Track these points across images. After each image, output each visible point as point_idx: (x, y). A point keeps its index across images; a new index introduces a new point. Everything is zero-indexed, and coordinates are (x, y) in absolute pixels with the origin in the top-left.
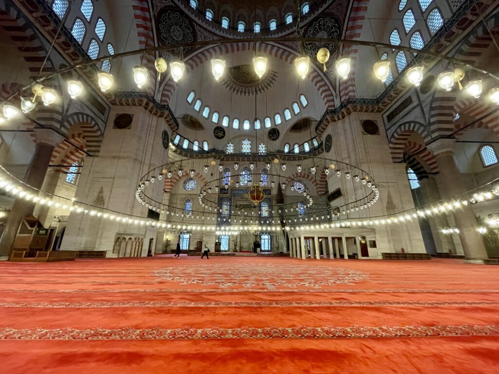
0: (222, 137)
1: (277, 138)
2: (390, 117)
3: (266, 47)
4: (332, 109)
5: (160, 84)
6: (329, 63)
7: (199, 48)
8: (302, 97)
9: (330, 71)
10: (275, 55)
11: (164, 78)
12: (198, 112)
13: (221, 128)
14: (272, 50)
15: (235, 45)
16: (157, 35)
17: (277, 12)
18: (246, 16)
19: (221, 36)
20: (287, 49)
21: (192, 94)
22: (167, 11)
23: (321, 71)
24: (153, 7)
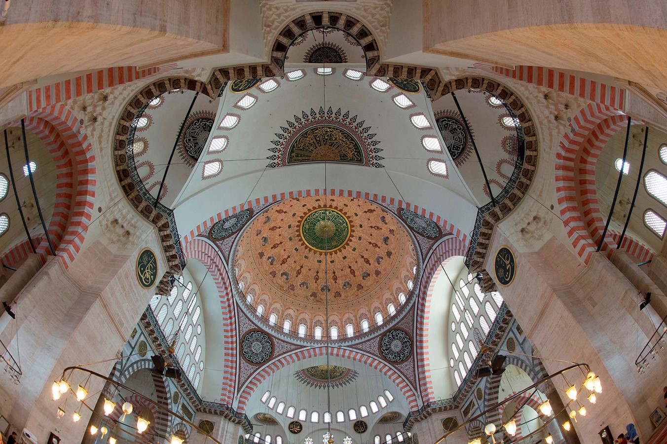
0: (299, 432)
1: (364, 432)
3: (344, 352)
4: (415, 409)
5: (238, 391)
6: (407, 366)
7: (276, 357)
8: (388, 393)
9: (409, 373)
10: (354, 359)
11: (242, 386)
12: (272, 409)
13: (297, 422)
14: (350, 354)
15: (312, 351)
16: (240, 352)
17: (353, 319)
18: (323, 322)
19: (298, 345)
20: (365, 353)
21: (267, 395)
22: (250, 333)
23: (401, 372)
24: (239, 333)
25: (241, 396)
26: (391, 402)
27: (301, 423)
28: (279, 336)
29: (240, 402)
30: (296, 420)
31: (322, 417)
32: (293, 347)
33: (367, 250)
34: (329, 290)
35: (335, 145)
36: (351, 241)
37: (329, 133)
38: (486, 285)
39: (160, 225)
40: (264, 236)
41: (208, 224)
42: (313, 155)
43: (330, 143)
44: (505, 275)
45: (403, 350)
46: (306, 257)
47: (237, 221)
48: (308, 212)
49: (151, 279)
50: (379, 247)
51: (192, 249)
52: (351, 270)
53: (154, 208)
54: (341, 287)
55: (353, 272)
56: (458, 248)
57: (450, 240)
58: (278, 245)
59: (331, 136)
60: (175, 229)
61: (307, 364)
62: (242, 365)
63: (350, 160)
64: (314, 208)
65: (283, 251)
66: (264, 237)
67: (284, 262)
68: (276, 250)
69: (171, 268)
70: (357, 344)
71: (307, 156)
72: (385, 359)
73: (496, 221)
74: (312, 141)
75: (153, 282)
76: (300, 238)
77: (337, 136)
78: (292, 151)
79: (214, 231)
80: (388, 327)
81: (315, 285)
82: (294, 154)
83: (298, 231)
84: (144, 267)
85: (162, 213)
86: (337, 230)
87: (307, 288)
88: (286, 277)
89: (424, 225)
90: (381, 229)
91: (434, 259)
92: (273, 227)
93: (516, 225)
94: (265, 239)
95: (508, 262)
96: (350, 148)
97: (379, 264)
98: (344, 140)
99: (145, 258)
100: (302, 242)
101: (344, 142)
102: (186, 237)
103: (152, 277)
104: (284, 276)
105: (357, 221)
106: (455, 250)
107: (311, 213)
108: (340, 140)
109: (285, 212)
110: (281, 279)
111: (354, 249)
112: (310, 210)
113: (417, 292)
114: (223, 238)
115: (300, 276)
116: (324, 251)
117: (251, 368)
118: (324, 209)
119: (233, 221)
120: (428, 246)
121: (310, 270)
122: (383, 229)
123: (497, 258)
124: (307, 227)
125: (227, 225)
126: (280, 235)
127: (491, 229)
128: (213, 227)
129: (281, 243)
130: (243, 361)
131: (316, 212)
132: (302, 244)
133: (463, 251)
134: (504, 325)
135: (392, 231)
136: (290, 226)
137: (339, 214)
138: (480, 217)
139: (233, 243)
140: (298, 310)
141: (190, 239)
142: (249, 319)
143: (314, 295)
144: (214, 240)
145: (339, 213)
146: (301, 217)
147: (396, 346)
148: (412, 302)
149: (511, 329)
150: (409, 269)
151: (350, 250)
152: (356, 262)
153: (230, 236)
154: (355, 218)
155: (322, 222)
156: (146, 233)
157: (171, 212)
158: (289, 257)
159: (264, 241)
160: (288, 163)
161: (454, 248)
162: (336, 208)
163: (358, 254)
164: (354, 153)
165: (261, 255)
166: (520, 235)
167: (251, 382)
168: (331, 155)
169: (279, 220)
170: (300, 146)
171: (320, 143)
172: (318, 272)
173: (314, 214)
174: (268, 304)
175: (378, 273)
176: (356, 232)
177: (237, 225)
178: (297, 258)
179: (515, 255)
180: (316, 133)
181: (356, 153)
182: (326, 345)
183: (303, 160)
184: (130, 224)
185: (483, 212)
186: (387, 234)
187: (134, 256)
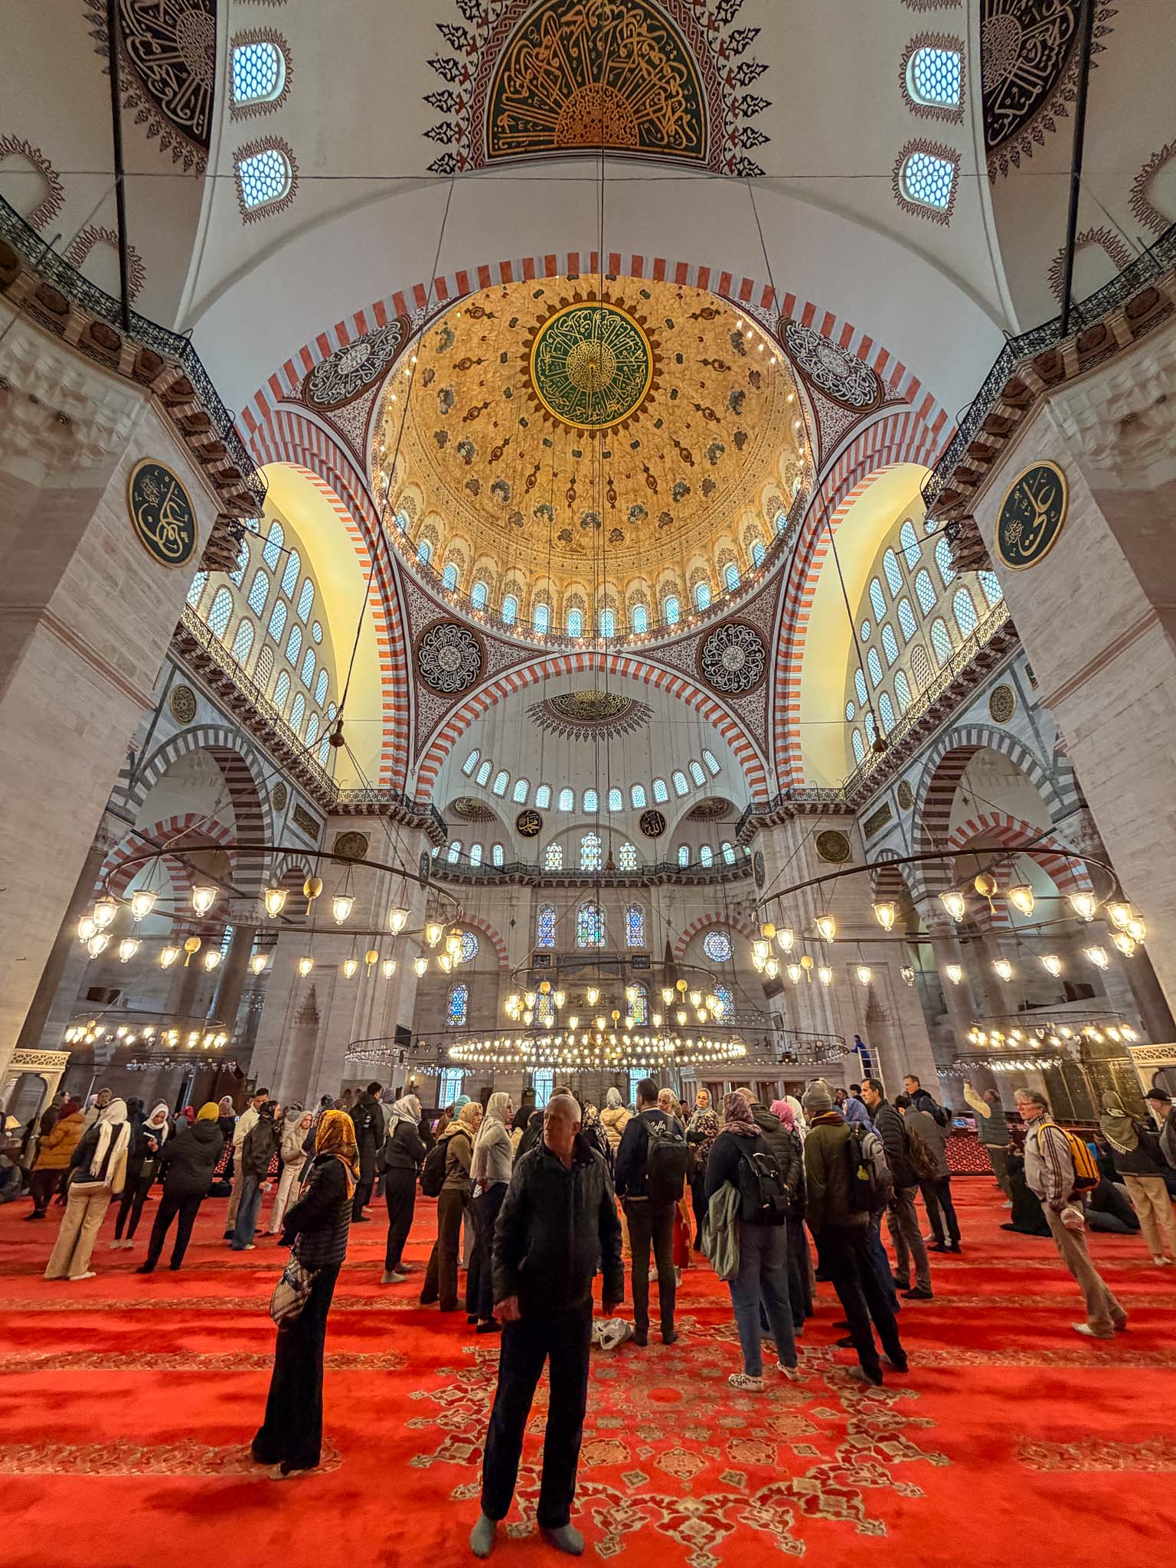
0: (536, 832)
1: (659, 834)
2: (870, 828)
3: (626, 666)
4: (762, 799)
5: (416, 756)
6: (752, 703)
7: (491, 677)
8: (708, 756)
9: (755, 719)
10: (646, 680)
11: (423, 746)
12: (485, 787)
13: (532, 812)
14: (638, 669)
15: (562, 664)
16: (414, 671)
17: (648, 592)
18: (585, 598)
19: (533, 650)
20: (668, 669)
21: (474, 756)
22: (433, 627)
23: (739, 716)
24: (410, 629)
25: (422, 768)
26: (714, 776)
27: (543, 815)
28: (494, 632)
29: (420, 779)
30: (529, 807)
31: (578, 800)
32: (523, 654)
33: (688, 426)
34: (599, 525)
35: (626, 80)
36: (653, 400)
37: (608, 26)
38: (966, 552)
39: (164, 387)
40: (443, 386)
41: (296, 367)
42: (561, 121)
43: (612, 69)
44: (1023, 539)
45: (746, 667)
46: (546, 442)
47: (372, 353)
48: (547, 314)
49: (182, 540)
50: (718, 421)
51: (269, 441)
52: (649, 476)
53: (123, 334)
54: (625, 518)
55: (652, 483)
56: (917, 442)
57: (902, 419)
58: (479, 410)
59: (614, 38)
60: (211, 395)
61: (554, 689)
62: (421, 699)
63: (668, 146)
64: (564, 302)
65: (491, 427)
66: (442, 391)
67: (496, 456)
68: (477, 425)
69: (229, 502)
70: (653, 649)
71: (546, 129)
72: (708, 683)
73: (1049, 382)
74: (555, 63)
75: (188, 548)
76: (530, 390)
77: (635, 39)
78: (499, 111)
79: (315, 385)
80: (720, 616)
81: (569, 512)
82: (504, 121)
83: (525, 371)
84: (153, 512)
85: (155, 348)
86: (620, 369)
87: (551, 519)
88: (502, 494)
89: (841, 370)
90: (729, 368)
91: (848, 466)
92: (463, 361)
93: (1112, 401)
94: (446, 396)
95: (1044, 508)
96: (669, 97)
97: (714, 464)
98: (655, 56)
99: (150, 488)
100: (536, 402)
101: (655, 67)
102: (246, 414)
103: (184, 535)
104: (498, 491)
105: (670, 343)
106: (909, 446)
107: (555, 317)
108: (643, 56)
109: (490, 316)
110: (492, 500)
111: (659, 424)
112: (552, 309)
113: (792, 542)
114: (345, 402)
115: (535, 492)
116: (589, 427)
117: (438, 704)
118: (588, 304)
119: (361, 353)
120: (839, 428)
121: (555, 475)
122: (734, 368)
123: (1013, 492)
124: (548, 360)
125: (347, 365)
126: (482, 384)
127: (1024, 407)
128: (311, 373)
129: (486, 405)
130: (422, 691)
131: (567, 315)
132: (537, 409)
133: (928, 453)
134: (993, 653)
135: (755, 376)
136: (504, 358)
137: (628, 323)
138: (1002, 369)
139: (370, 414)
140: (531, 572)
141: (258, 418)
142: (430, 598)
143: (566, 536)
144: (321, 410)
145: (628, 317)
146: (533, 331)
147: (734, 659)
148: (778, 564)
149: (1010, 666)
150: (784, 480)
151: (650, 425)
152: (662, 457)
153: (358, 395)
154: (667, 333)
155: (583, 345)
156: (129, 416)
157: (184, 346)
158: (506, 442)
159: (445, 401)
160: (490, 156)
161: (907, 440)
162: (620, 302)
163: (666, 436)
164: (681, 118)
165: (441, 438)
166: (1112, 437)
167: (441, 735)
168: (615, 126)
169: (476, 340)
170: (522, 86)
171: (582, 75)
172: (573, 481)
173: (565, 321)
174: (467, 559)
175: (708, 486)
176: (666, 376)
177: (373, 364)
178: (525, 446)
179: (1071, 494)
180: (568, 24)
181: (687, 118)
182: (591, 649)
183: (531, 143)
184: (57, 392)
185: (1017, 352)
186: (743, 383)
187: (114, 487)
